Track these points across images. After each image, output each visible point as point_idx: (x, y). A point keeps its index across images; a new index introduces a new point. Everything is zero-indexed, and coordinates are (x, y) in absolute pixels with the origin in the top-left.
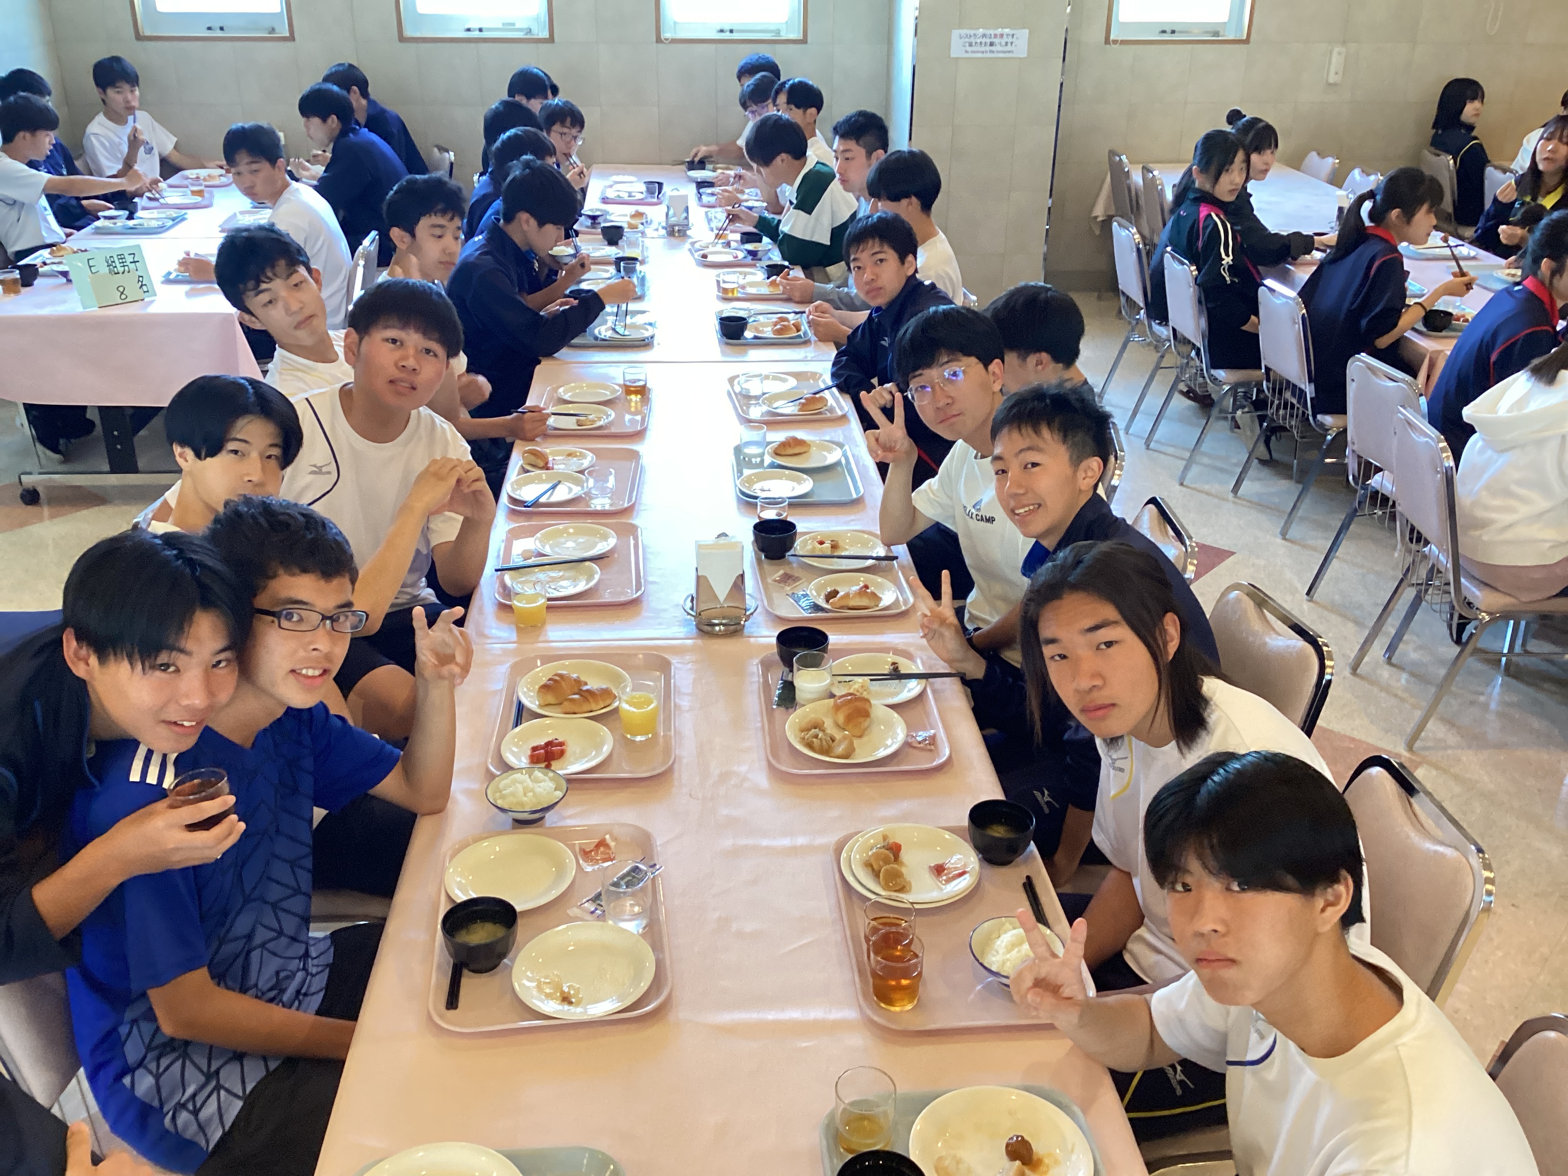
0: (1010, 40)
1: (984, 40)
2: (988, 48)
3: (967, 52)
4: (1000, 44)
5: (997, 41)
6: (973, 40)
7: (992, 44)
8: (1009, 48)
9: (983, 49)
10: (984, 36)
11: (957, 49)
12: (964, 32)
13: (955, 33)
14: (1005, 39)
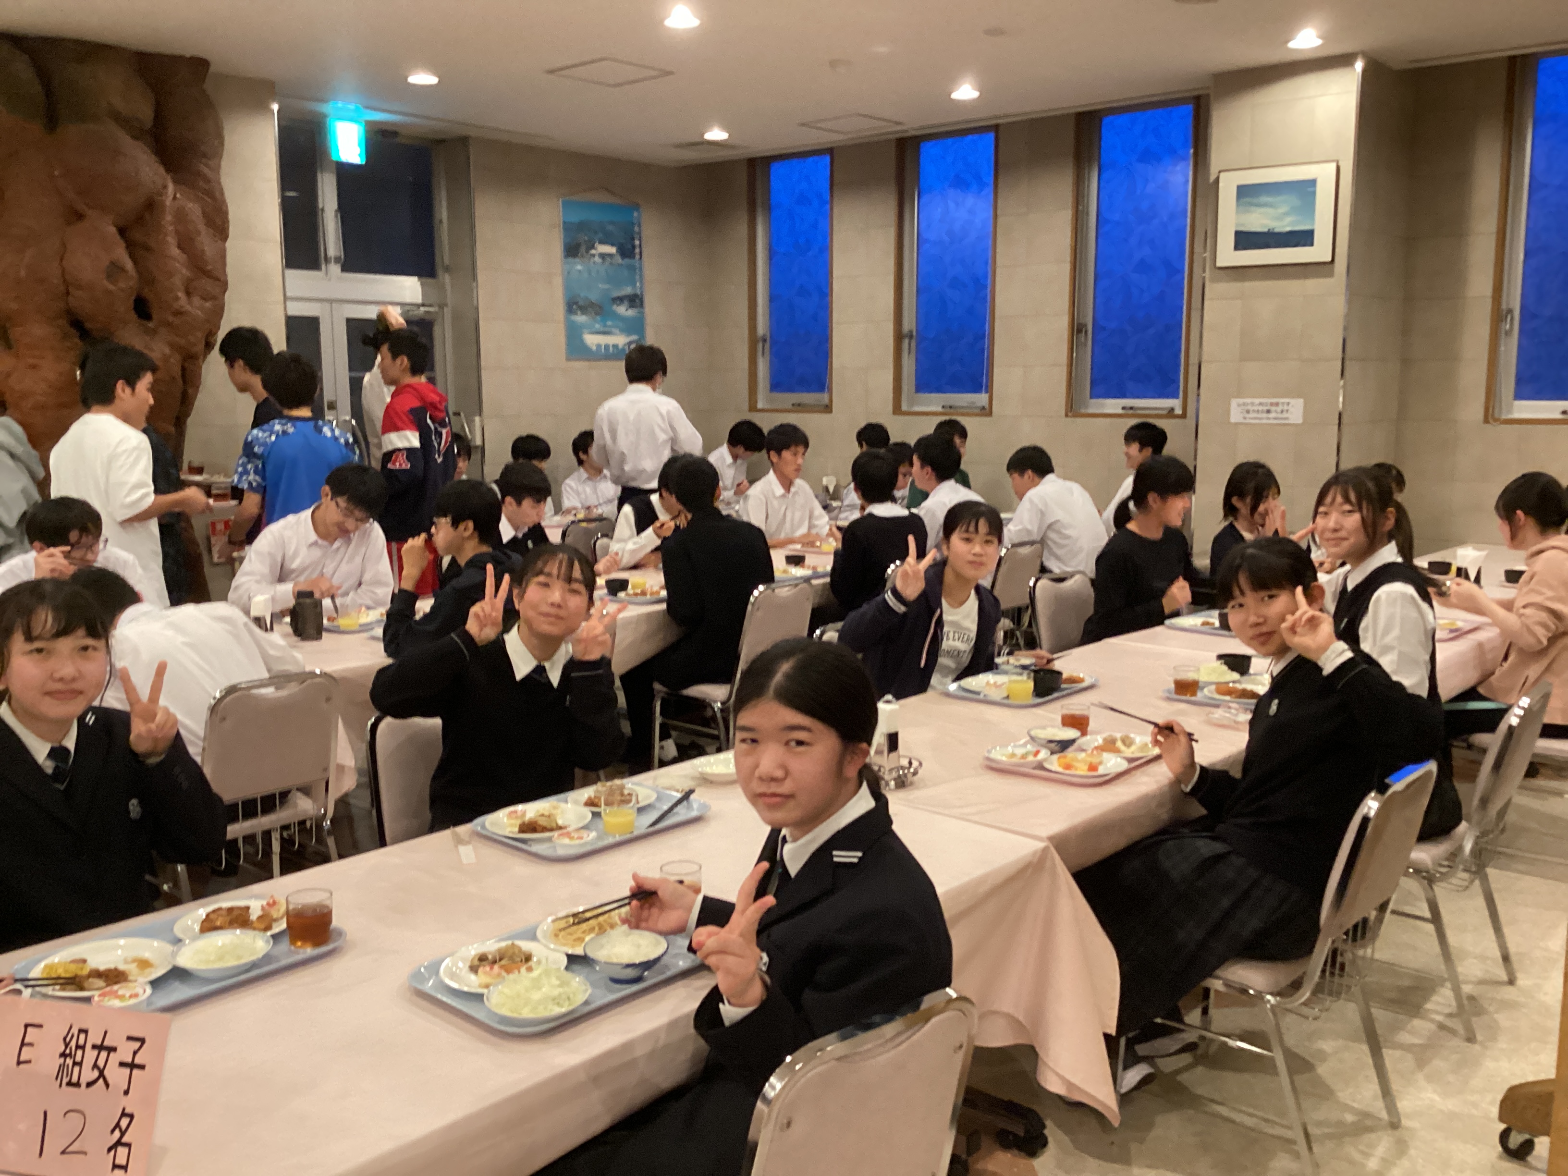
0: (1286, 408)
1: (1260, 408)
2: (1265, 415)
3: (1245, 418)
4: (1276, 412)
5: (1273, 408)
6: (1249, 407)
7: (1268, 412)
8: (1285, 415)
9: (1259, 416)
10: (1261, 404)
11: (1236, 416)
12: (1241, 401)
13: (1234, 402)
14: (1279, 409)
